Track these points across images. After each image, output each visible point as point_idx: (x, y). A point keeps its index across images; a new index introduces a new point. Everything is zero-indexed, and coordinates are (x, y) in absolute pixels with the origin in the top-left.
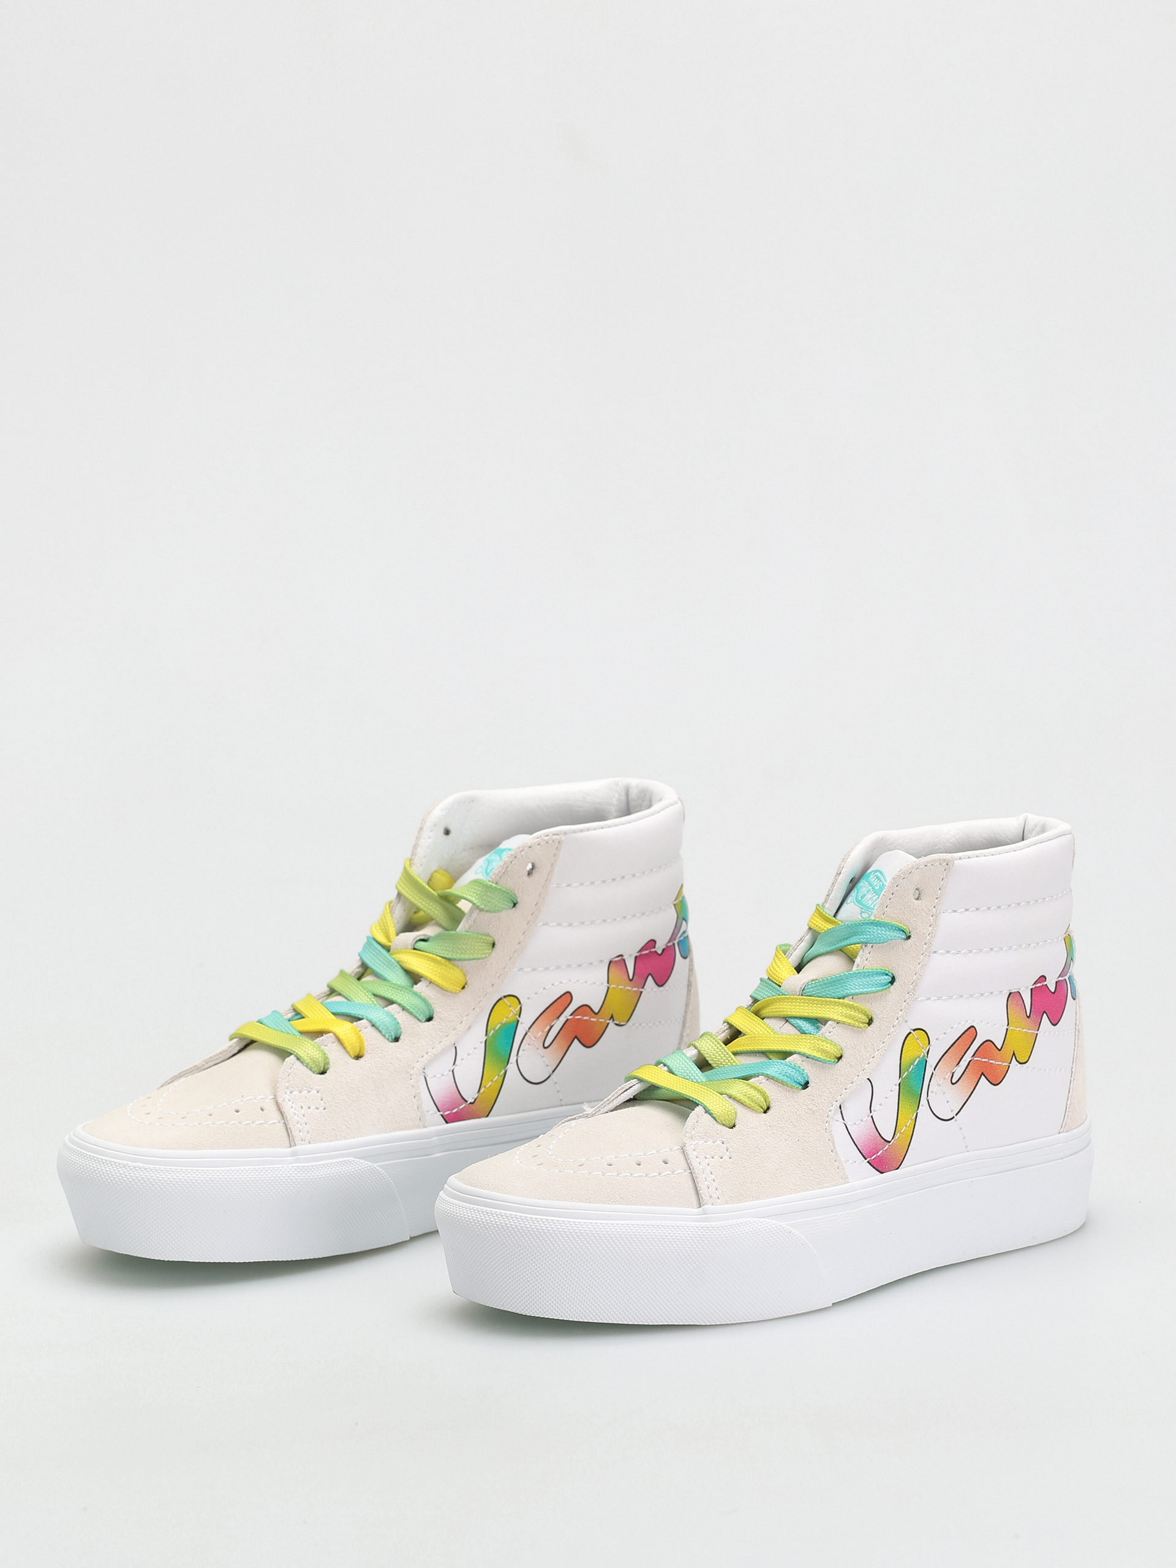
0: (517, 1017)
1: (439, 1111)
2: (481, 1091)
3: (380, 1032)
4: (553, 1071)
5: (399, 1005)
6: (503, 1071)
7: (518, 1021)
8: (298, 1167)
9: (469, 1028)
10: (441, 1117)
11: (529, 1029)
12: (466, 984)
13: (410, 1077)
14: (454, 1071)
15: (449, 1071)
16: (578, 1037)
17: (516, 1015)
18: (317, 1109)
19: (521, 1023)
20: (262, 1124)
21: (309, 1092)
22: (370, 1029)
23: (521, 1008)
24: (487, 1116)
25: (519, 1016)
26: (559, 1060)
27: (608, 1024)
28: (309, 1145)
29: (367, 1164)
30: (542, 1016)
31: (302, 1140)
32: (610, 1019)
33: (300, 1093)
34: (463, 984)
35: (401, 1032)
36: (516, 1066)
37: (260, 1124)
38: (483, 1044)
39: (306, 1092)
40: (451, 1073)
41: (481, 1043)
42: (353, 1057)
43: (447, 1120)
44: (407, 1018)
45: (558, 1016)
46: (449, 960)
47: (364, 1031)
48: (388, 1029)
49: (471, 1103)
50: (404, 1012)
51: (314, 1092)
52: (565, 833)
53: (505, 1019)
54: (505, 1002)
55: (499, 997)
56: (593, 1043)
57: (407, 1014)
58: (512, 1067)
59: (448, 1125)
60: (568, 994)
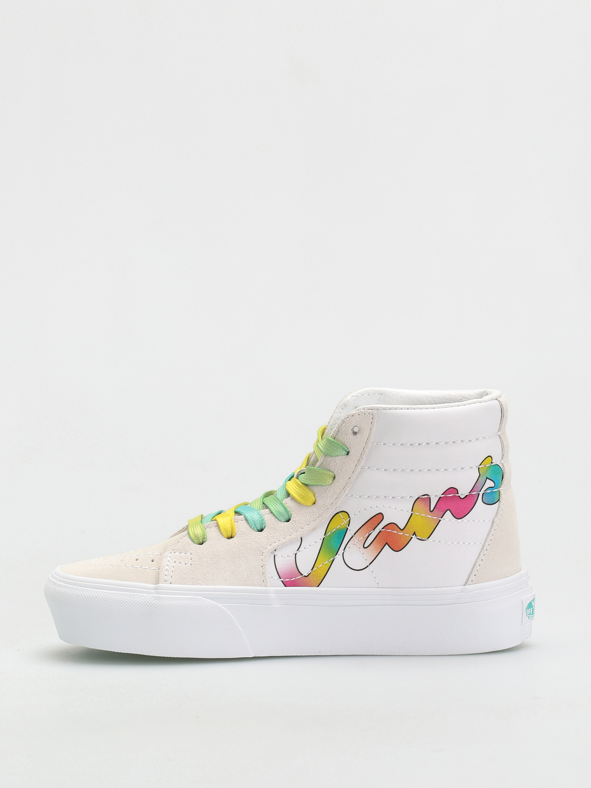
0: (347, 526)
1: (280, 578)
2: (314, 570)
3: (249, 524)
4: (370, 564)
5: (270, 510)
6: (332, 559)
7: (347, 529)
8: (155, 596)
9: (314, 529)
10: (281, 582)
11: (354, 534)
12: (316, 501)
13: (262, 554)
14: (297, 554)
15: (293, 554)
16: (388, 543)
17: (346, 525)
18: (186, 564)
19: (350, 530)
20: (146, 569)
21: (186, 554)
22: (244, 522)
23: (350, 520)
24: (318, 586)
25: (348, 526)
26: (374, 557)
27: (412, 537)
28: (170, 585)
29: (212, 602)
30: (363, 527)
31: (165, 581)
32: (413, 535)
33: (180, 553)
34: (314, 501)
35: (265, 527)
36: (342, 557)
37: (145, 568)
38: (322, 541)
39: (184, 553)
40: (294, 555)
41: (321, 539)
42: (225, 536)
43: (286, 584)
44: (271, 518)
45: (374, 528)
46: (307, 485)
47: (240, 522)
48: (254, 523)
49: (305, 576)
50: (271, 515)
51: (189, 554)
52: (378, 409)
53: (339, 526)
54: (340, 515)
55: (337, 512)
56: (400, 549)
57: (272, 516)
58: (339, 557)
59: (286, 587)
60: (380, 515)
